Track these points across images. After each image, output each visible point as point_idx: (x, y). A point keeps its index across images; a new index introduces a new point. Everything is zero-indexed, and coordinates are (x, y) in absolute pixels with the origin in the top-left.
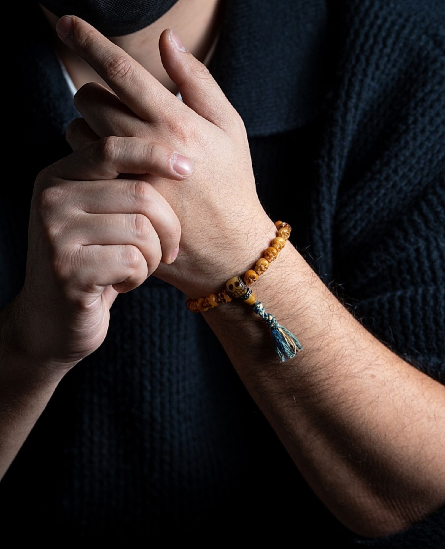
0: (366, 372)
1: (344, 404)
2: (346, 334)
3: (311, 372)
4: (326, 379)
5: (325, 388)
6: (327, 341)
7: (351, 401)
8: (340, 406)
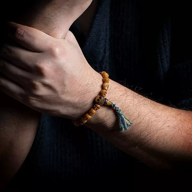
0: (165, 125)
1: (160, 143)
2: (149, 112)
3: (140, 134)
4: (148, 135)
5: (148, 139)
6: (142, 118)
7: (162, 141)
8: (158, 144)
